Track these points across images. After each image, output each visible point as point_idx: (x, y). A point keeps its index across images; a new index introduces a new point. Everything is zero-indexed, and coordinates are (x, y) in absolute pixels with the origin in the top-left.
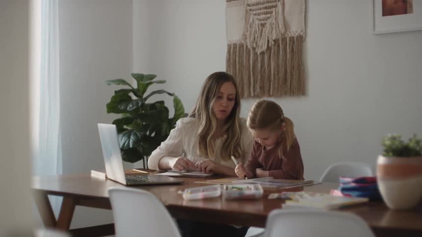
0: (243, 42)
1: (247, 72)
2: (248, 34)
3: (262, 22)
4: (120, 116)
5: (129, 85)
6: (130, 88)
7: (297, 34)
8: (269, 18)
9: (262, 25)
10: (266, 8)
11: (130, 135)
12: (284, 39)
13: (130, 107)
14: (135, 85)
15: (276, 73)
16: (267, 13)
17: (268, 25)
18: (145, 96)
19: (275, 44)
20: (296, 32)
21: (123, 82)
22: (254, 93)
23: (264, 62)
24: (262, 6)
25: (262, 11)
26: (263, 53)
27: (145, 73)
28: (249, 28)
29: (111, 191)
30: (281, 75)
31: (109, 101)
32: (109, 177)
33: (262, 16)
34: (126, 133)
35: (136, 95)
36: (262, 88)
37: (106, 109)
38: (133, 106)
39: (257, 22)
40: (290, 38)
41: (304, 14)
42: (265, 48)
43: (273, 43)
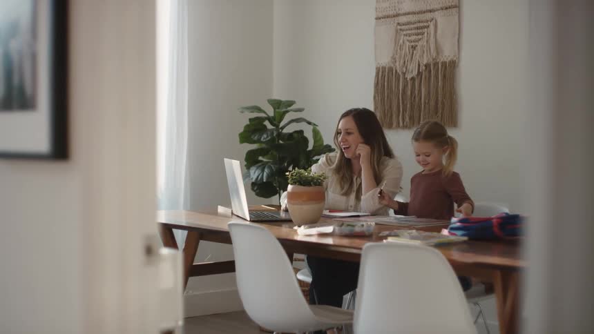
0: (392, 66)
1: (396, 100)
2: (397, 57)
3: (413, 44)
4: (254, 146)
5: (265, 112)
6: (266, 116)
7: (449, 59)
8: (420, 39)
9: (412, 47)
10: (418, 28)
11: (264, 168)
12: (436, 64)
13: (264, 137)
14: (271, 113)
15: (427, 101)
16: (418, 34)
17: (419, 47)
18: (282, 124)
19: (426, 69)
20: (449, 56)
21: (259, 110)
22: (403, 123)
23: (415, 89)
24: (412, 26)
25: (413, 31)
26: (413, 79)
27: (283, 99)
28: (399, 50)
29: (230, 225)
30: (432, 103)
31: (242, 130)
32: (235, 212)
33: (413, 38)
34: (260, 166)
35: (272, 123)
36: (411, 118)
37: (238, 139)
38: (267, 137)
39: (408, 43)
40: (442, 63)
41: (457, 37)
42: (415, 73)
43: (424, 68)
